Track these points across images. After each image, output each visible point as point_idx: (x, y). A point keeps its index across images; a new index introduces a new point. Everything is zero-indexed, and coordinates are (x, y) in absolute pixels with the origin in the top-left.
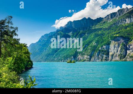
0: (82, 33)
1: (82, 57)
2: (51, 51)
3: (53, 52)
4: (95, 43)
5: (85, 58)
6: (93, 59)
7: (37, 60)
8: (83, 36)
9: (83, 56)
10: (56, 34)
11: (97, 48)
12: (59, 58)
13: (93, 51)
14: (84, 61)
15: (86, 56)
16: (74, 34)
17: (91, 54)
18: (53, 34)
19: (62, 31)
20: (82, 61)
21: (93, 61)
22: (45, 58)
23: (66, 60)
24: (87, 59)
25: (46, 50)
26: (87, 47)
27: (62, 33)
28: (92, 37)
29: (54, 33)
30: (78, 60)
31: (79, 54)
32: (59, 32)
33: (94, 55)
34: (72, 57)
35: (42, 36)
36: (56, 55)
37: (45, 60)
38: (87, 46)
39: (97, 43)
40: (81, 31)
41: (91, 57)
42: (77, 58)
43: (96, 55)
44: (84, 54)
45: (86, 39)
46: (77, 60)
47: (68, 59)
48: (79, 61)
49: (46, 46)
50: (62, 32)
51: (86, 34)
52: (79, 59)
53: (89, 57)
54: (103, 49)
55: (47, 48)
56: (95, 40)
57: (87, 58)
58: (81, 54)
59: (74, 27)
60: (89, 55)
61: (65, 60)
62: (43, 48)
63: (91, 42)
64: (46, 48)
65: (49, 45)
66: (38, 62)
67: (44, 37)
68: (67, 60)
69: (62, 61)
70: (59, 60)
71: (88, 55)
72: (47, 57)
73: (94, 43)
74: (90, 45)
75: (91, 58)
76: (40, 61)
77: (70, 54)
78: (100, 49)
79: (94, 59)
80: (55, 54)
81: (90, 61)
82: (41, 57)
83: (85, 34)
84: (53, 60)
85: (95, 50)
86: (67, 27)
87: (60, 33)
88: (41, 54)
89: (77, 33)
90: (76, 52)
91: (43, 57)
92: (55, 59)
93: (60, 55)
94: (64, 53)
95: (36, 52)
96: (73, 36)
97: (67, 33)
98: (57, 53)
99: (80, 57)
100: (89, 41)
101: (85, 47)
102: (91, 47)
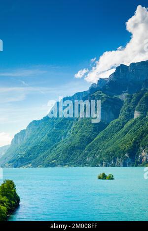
2: (78, 139)
3: (83, 142)
7: (46, 162)
12: (97, 157)
16: (131, 97)
19: (104, 90)
22: (63, 156)
23: (113, 162)
25: (65, 136)
27: (104, 95)
29: (84, 96)
30: (141, 162)
31: (142, 148)
32: (95, 94)
34: (126, 155)
36: (90, 150)
37: (65, 162)
42: (138, 156)
46: (138, 163)
47: (118, 159)
48: (143, 166)
49: (66, 128)
50: (102, 94)
52: (144, 160)
55: (69, 133)
58: (146, 148)
61: (110, 162)
62: (60, 133)
64: (66, 133)
65: (72, 125)
66: (47, 166)
68: (115, 161)
69: (102, 164)
70: (97, 161)
72: (68, 154)
76: (53, 165)
77: (122, 148)
80: (87, 147)
82: (53, 154)
84: (82, 163)
86: (114, 80)
87: (99, 97)
88: (56, 146)
89: (140, 94)
90: (134, 142)
91: (58, 154)
92: (87, 159)
93: (98, 149)
94: (107, 144)
95: (42, 142)
96: (130, 102)
97: (115, 96)
98: (92, 144)
99: (144, 154)
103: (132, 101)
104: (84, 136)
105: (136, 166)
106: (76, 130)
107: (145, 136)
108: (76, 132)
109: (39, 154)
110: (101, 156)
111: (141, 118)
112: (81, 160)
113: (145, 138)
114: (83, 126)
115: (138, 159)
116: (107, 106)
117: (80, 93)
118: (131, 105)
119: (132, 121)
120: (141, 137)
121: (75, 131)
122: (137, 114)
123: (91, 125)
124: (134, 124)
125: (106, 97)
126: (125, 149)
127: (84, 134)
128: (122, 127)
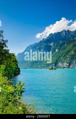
0: (62, 43)
1: (62, 64)
4: (73, 52)
5: (65, 66)
6: (71, 66)
7: (24, 67)
8: (63, 46)
9: (63, 64)
10: (39, 45)
12: (42, 65)
13: (72, 59)
14: (64, 68)
15: (65, 64)
16: (55, 45)
17: (70, 62)
18: (36, 45)
19: (45, 42)
20: (62, 68)
21: (72, 68)
22: (30, 65)
24: (66, 67)
27: (45, 44)
28: (71, 46)
31: (59, 62)
32: (42, 43)
33: (73, 63)
34: (53, 65)
35: (28, 47)
36: (40, 63)
37: (31, 67)
38: (66, 55)
39: (75, 52)
40: (61, 42)
41: (70, 64)
42: (57, 65)
43: (74, 63)
44: (64, 62)
45: (66, 49)
46: (57, 67)
47: (50, 66)
48: (59, 68)
51: (66, 45)
52: (60, 66)
53: (68, 64)
56: (73, 50)
58: (61, 62)
59: (54, 38)
61: (47, 67)
63: (69, 51)
66: (24, 69)
67: (29, 47)
68: (49, 67)
69: (44, 68)
70: (42, 67)
71: (67, 63)
74: (69, 54)
75: (70, 66)
76: (26, 68)
79: (73, 66)
81: (69, 68)
82: (26, 65)
83: (64, 44)
84: (37, 68)
85: (73, 58)
86: (48, 38)
89: (58, 43)
90: (56, 60)
91: (28, 65)
95: (22, 60)
96: (54, 46)
97: (48, 44)
99: (60, 64)
100: (68, 50)
101: (65, 56)
102: (70, 55)
103: (55, 46)
109: (21, 64)
110: (44, 65)
111: (58, 52)
116: (46, 48)
118: (55, 47)
119: (55, 53)
120: (59, 58)
122: (57, 50)
124: (56, 54)
126: (53, 62)
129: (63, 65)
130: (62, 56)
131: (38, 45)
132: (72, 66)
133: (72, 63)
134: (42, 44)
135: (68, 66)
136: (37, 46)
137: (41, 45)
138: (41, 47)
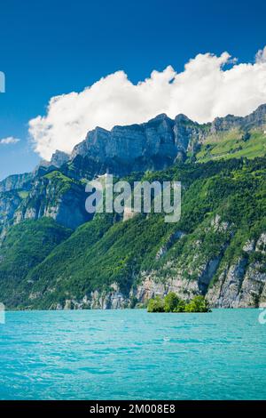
1: (160, 285)
4: (220, 222)
6: (212, 295)
9: (164, 282)
10: (37, 183)
11: (232, 244)
13: (213, 258)
15: (178, 283)
17: (205, 273)
18: (19, 185)
23: (85, 300)
26: (185, 240)
29: (25, 181)
30: (141, 300)
31: (143, 273)
32: (49, 176)
33: (221, 277)
34: (114, 286)
36: (35, 278)
39: (230, 222)
40: (148, 172)
41: (204, 287)
42: (135, 289)
43: (229, 278)
44: (170, 273)
46: (135, 301)
47: (95, 294)
52: (148, 297)
53: (194, 286)
54: (261, 248)
56: (219, 209)
57: (185, 292)
58: (153, 272)
60: (194, 277)
61: (79, 299)
71: (189, 277)
73: (215, 223)
74: (198, 230)
75: (205, 292)
77: (105, 273)
78: (245, 249)
79: (222, 296)
85: (222, 254)
87: (56, 180)
90: (129, 262)
92: (31, 296)
93: (52, 277)
94: (71, 266)
98: (41, 268)
99: (149, 285)
100: (191, 213)
101: (174, 239)
102: (202, 238)
104: (25, 252)
105: (132, 307)
106: (10, 241)
107: (150, 251)
108: (10, 245)
110: (59, 290)
111: (137, 220)
112: (19, 299)
113: (150, 255)
114: (23, 233)
115: (135, 294)
116: (70, 198)
117: (17, 176)
119: (119, 225)
120: (143, 252)
121: (6, 243)
123: (39, 232)
124: (124, 231)
125: (69, 182)
126: (111, 275)
127: (25, 248)
128: (101, 236)
129: (166, 289)
130: (158, 241)
131: (27, 186)
132: (216, 297)
133: (217, 280)
134: (53, 178)
135: (194, 293)
136: (21, 190)
137: (46, 184)
138: (43, 196)
